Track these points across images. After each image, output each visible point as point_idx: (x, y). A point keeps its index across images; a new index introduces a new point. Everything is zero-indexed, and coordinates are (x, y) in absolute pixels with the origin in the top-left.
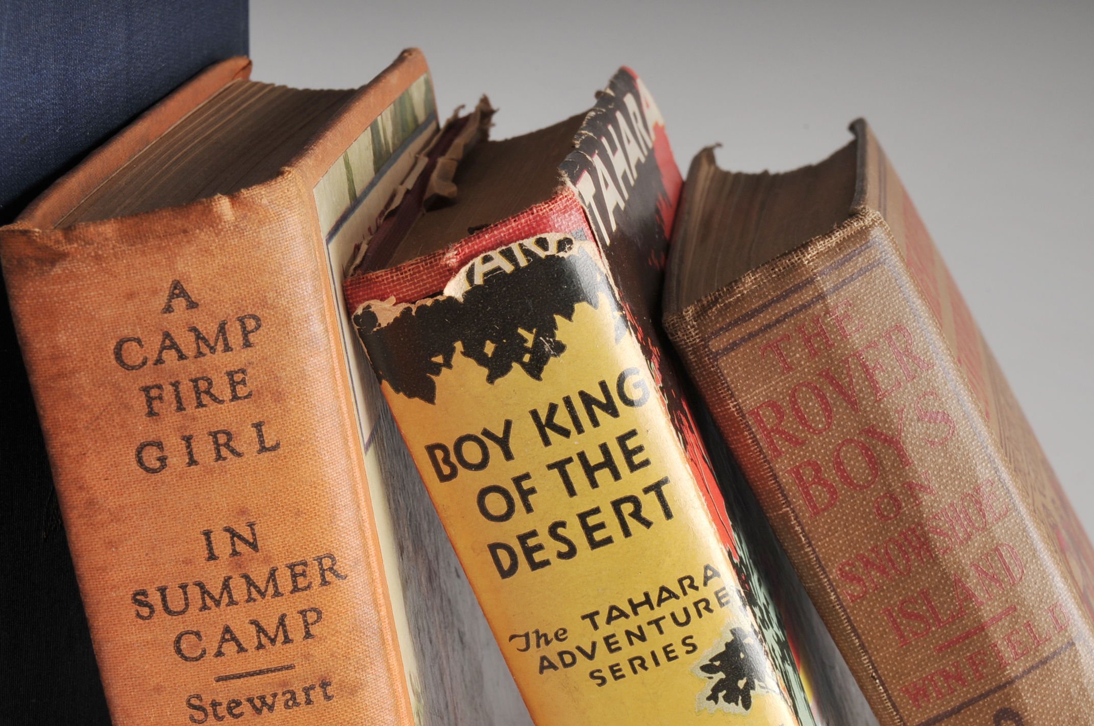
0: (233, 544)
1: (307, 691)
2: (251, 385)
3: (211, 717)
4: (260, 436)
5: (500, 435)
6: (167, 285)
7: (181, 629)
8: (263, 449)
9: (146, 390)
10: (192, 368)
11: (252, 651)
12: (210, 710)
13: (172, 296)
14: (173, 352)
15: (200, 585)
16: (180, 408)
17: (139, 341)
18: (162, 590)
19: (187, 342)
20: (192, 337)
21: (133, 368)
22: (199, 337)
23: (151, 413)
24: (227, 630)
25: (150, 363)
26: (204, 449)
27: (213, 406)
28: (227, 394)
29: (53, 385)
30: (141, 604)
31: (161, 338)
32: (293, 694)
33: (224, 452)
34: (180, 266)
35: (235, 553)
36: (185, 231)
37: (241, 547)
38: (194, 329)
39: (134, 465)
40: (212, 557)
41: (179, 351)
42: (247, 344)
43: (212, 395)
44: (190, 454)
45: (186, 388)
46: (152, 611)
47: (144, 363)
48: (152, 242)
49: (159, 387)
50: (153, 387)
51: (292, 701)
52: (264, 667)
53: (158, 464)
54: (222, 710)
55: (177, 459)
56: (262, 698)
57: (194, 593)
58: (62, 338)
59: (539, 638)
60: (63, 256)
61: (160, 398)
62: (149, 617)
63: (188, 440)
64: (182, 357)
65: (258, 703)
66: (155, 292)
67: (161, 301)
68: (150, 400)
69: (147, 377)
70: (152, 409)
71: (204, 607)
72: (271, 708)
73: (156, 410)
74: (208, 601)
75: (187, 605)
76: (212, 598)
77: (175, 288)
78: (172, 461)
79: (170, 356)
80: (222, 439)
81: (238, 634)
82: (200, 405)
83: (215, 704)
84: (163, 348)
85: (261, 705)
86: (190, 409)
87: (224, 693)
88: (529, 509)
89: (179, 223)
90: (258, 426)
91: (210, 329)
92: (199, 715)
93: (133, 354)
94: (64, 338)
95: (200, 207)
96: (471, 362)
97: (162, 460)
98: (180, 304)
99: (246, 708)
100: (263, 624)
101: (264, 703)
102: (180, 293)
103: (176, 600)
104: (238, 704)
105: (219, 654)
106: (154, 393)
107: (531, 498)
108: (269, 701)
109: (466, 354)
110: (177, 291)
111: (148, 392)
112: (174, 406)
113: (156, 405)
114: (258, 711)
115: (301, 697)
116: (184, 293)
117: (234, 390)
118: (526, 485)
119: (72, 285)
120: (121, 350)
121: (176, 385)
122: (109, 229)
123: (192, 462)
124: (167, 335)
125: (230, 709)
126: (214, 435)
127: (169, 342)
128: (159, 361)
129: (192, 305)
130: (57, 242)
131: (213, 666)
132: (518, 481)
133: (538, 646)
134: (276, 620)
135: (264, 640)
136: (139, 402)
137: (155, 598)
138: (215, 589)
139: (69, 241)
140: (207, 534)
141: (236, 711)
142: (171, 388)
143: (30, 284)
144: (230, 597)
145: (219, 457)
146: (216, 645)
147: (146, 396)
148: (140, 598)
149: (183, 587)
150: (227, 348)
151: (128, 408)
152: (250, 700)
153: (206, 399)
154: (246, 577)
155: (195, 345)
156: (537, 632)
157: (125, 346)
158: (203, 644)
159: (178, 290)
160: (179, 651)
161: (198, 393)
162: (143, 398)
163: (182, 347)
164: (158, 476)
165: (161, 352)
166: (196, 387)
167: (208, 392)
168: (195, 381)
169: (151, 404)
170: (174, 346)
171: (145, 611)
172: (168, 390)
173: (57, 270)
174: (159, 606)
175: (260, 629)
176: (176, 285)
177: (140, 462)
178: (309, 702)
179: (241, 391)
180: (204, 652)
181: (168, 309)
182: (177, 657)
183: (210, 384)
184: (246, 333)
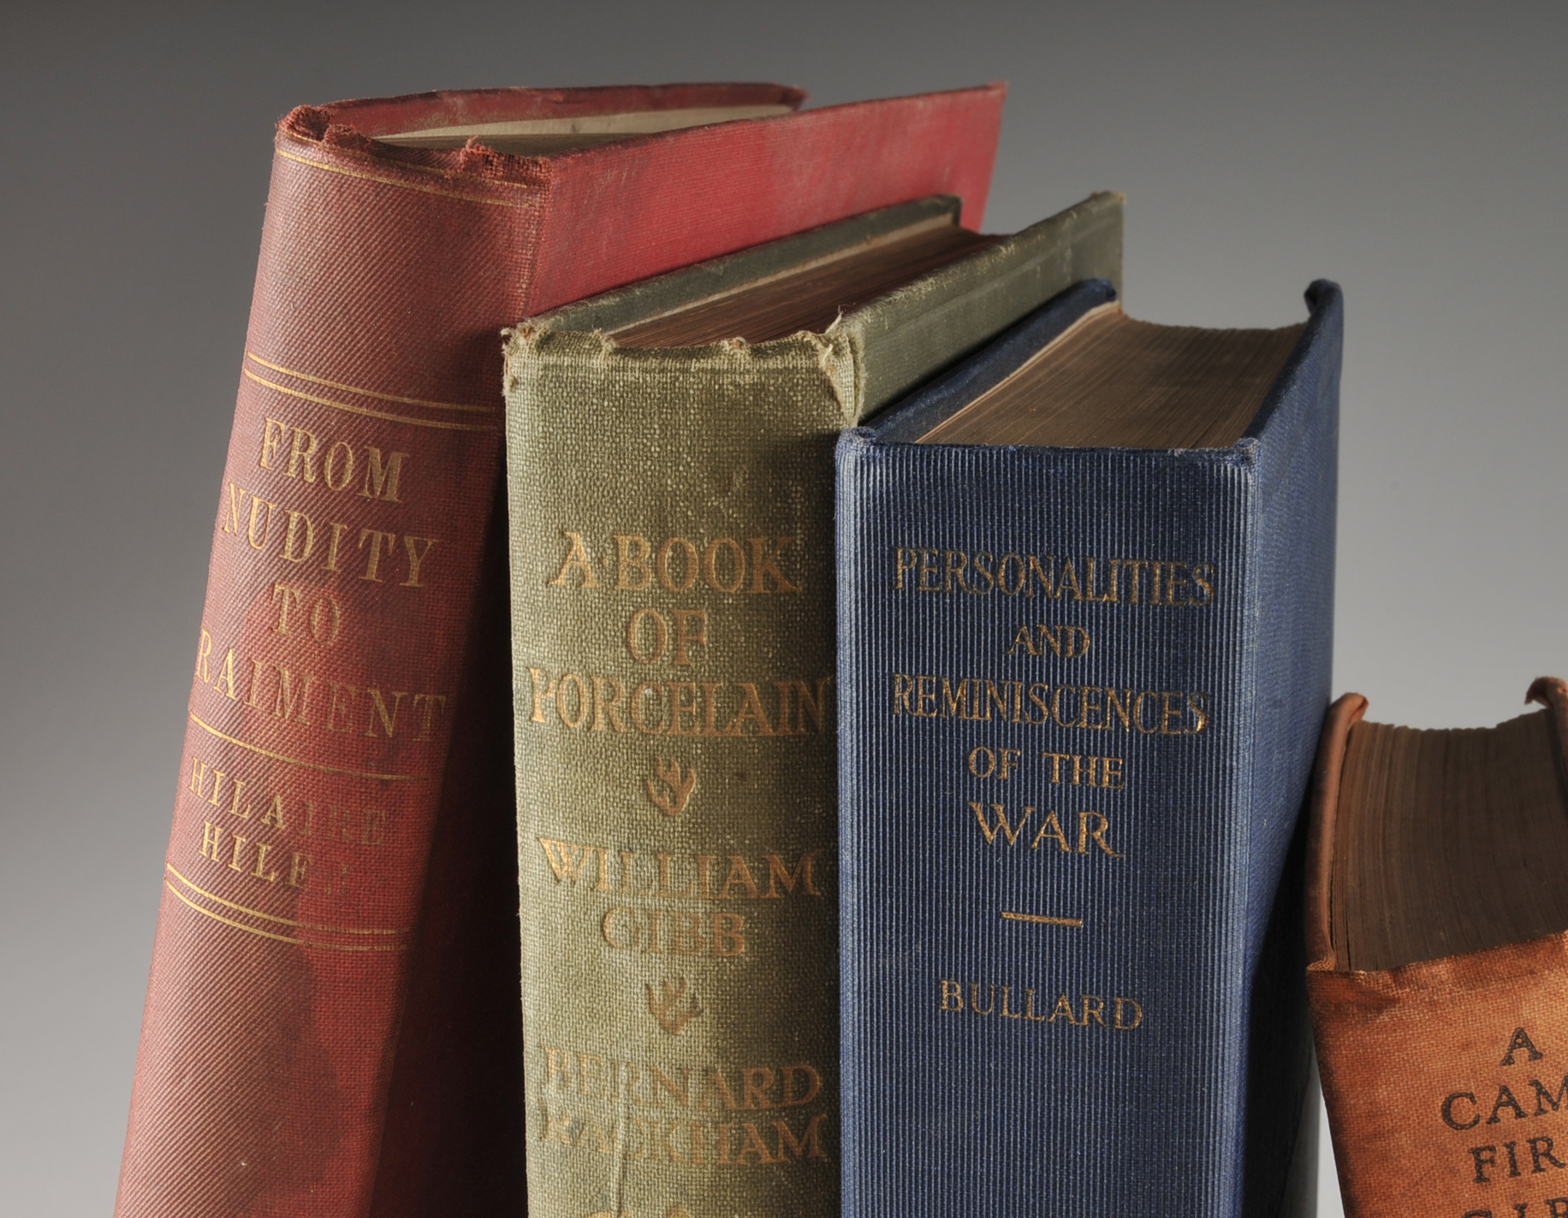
6: (1508, 1035)
9: (1476, 1152)
10: (1531, 1127)
13: (1513, 1046)
14: (1510, 1110)
16: (1515, 1172)
17: (1471, 1097)
19: (1525, 1096)
20: (1532, 1091)
21: (1463, 1127)
22: (1541, 1091)
23: (1480, 1178)
25: (1482, 1121)
27: (1552, 1171)
29: (1366, 1146)
31: (1497, 1093)
34: (1526, 1012)
36: (1532, 972)
38: (1536, 1083)
41: (1516, 1107)
43: (1551, 1158)
45: (1522, 1149)
47: (1476, 1122)
48: (1494, 985)
49: (1492, 1149)
50: (1484, 1149)
58: (1382, 1093)
60: (1392, 1002)
61: (1492, 1161)
63: (1521, 1209)
64: (1520, 1114)
66: (1495, 1042)
67: (1501, 1051)
68: (1479, 1164)
69: (1478, 1138)
70: (1481, 1174)
73: (1486, 1175)
77: (1518, 1037)
79: (1506, 1113)
82: (1538, 1169)
84: (1499, 1105)
86: (1526, 1175)
89: (1524, 963)
91: (1553, 1083)
93: (1464, 1111)
94: (1385, 1093)
95: (1548, 944)
98: (1522, 1054)
102: (1523, 1042)
106: (1485, 1155)
110: (1520, 1041)
111: (1478, 1155)
112: (1507, 1170)
113: (1487, 1169)
116: (1527, 1043)
119: (1400, 1034)
120: (1450, 1106)
121: (1511, 1146)
122: (1442, 970)
124: (1504, 1090)
127: (1506, 1097)
128: (1494, 1119)
129: (1536, 1055)
130: (1387, 986)
136: (1467, 1166)
139: (1401, 986)
142: (1505, 1150)
143: (1350, 1033)
147: (1476, 1158)
151: (1453, 1172)
153: (1544, 1162)
155: (1535, 1101)
157: (1456, 1102)
159: (1521, 1038)
161: (1536, 1155)
162: (1472, 1162)
163: (1521, 1104)
165: (1496, 1109)
166: (1534, 1148)
167: (1547, 1155)
168: (1533, 1142)
169: (1481, 1168)
170: (1512, 1102)
172: (1502, 1153)
173: (1385, 1018)
176: (1519, 1033)
181: (1508, 1060)
183: (1550, 1145)
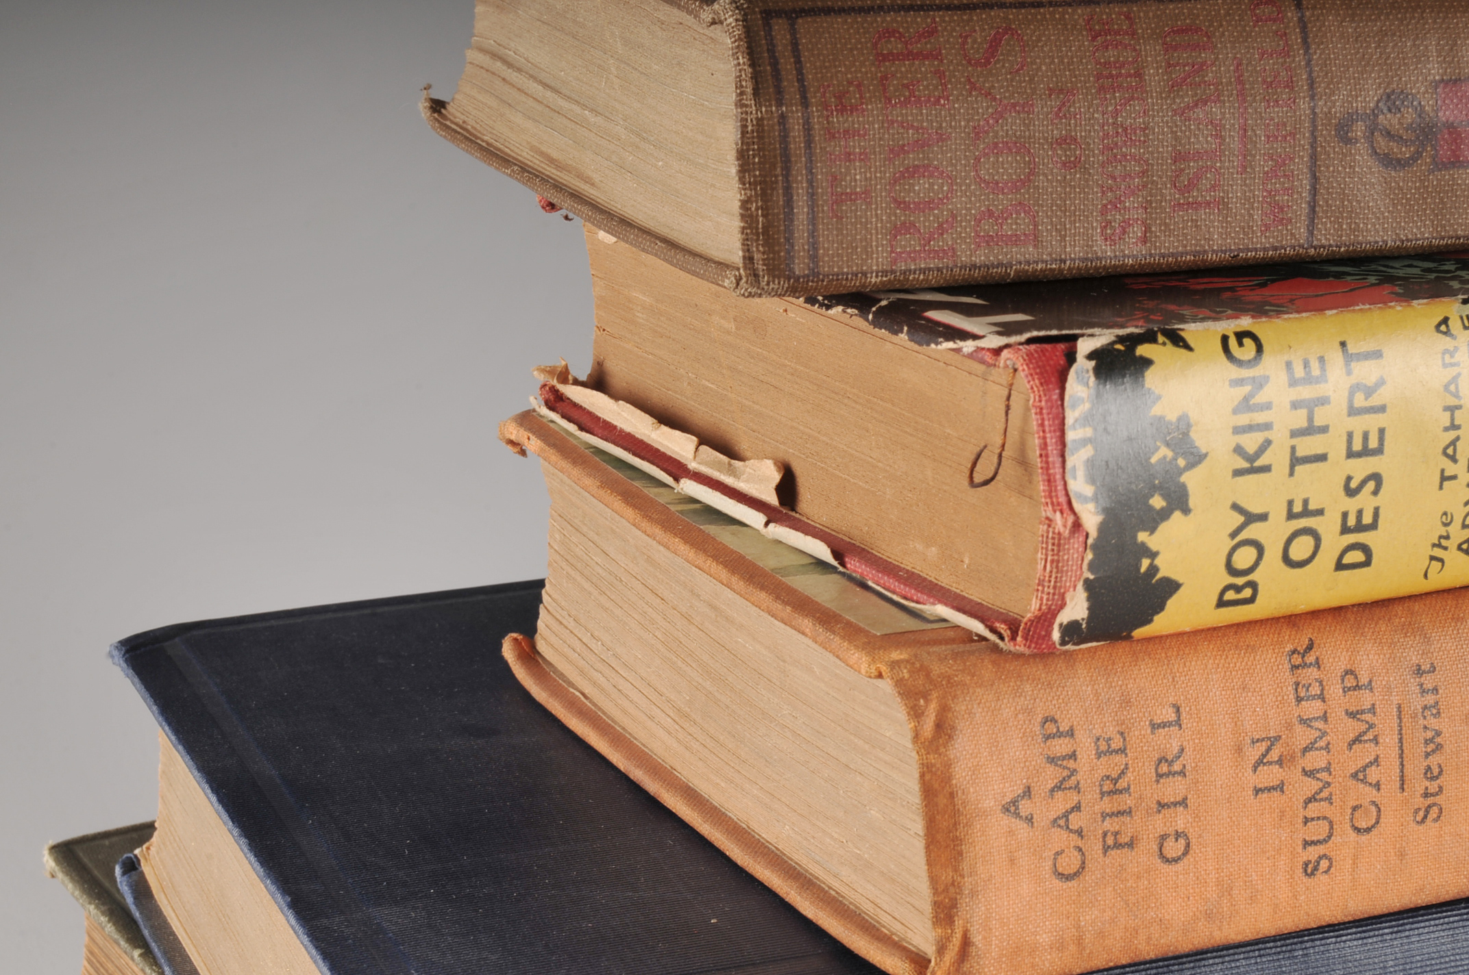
0: (1270, 763)
1: (1424, 692)
2: (1111, 731)
3: (1437, 799)
4: (1164, 725)
5: (1241, 519)
6: (1005, 820)
7: (1348, 826)
8: (1178, 723)
9: (1106, 849)
10: (1090, 796)
11: (1379, 750)
12: (1430, 800)
13: (1017, 815)
14: (1072, 817)
15: (1308, 801)
16: (1128, 812)
17: (1058, 854)
18: (1307, 844)
19: (1062, 802)
20: (1059, 795)
21: (1083, 862)
22: (1059, 787)
23: (1131, 845)
24: (1355, 776)
25: (1080, 843)
26: (1173, 789)
27: (1130, 775)
28: (1119, 759)
29: (1088, 952)
30: (1316, 869)
31: (1056, 830)
32: (1425, 708)
33: (1177, 767)
34: (988, 804)
35: (1280, 762)
37: (1274, 755)
38: (1052, 792)
39: (1179, 867)
40: (1280, 787)
41: (1071, 811)
42: (1071, 733)
43: (1120, 777)
44: (1175, 804)
45: (1109, 804)
46: (1325, 856)
47: (1080, 849)
49: (1105, 834)
50: (1104, 841)
51: (1435, 710)
52: (1396, 737)
53: (1182, 841)
54: (1433, 787)
55: (1181, 820)
56: (1427, 742)
57: (1314, 810)
58: (1044, 939)
59: (1439, 546)
61: (1116, 834)
62: (1330, 860)
63: (1162, 805)
64: (1077, 808)
65: (1431, 747)
66: (1011, 832)
67: (1021, 826)
68: (1118, 846)
69: (1094, 848)
70: (1126, 844)
71: (1329, 799)
72: (1438, 733)
73: (1127, 840)
74: (1324, 795)
75: (1325, 818)
76: (1321, 790)
77: (1008, 810)
78: (1180, 826)
79: (1076, 821)
80: (1164, 768)
81: (1360, 764)
82: (1127, 790)
83: (1426, 795)
84: (1067, 828)
85: (1434, 745)
86: (1131, 801)
87: (1418, 784)
88: (1320, 512)
90: (1155, 726)
91: (1051, 775)
92: (1434, 812)
93: (1070, 863)
94: (1044, 936)
96: (1164, 527)
97: (1178, 835)
98: (1025, 807)
99: (1434, 761)
100: (1352, 736)
101: (1431, 740)
102: (1014, 805)
103: (1318, 830)
104: (1429, 768)
105: (1377, 786)
106: (1110, 840)
107: (1312, 506)
108: (1429, 734)
109: (1152, 530)
110: (1012, 809)
111: (1109, 847)
112: (1126, 819)
113: (1124, 839)
114: (1439, 747)
115: (1430, 699)
116: (1015, 801)
117: (1116, 752)
118: (1297, 508)
119: (994, 925)
120: (1063, 875)
121: (1104, 816)
123: (1183, 802)
124: (1054, 822)
125: (1433, 778)
126: (1160, 776)
127: (1062, 821)
128: (1080, 833)
129: (1028, 792)
131: (1389, 795)
132: (1291, 516)
133: (1446, 548)
134: (1350, 722)
135: (1370, 736)
136: (1118, 858)
137: (1313, 853)
138: (1312, 786)
140: (1257, 791)
141: (1436, 771)
142: (1107, 822)
143: (986, 970)
144: (1323, 770)
145: (1182, 773)
146: (1368, 789)
147: (1112, 849)
148: (1310, 870)
149: (1306, 821)
150: (1073, 756)
151: (1122, 870)
152: (1427, 755)
153: (1122, 784)
154: (1306, 750)
155: (1067, 792)
156: (1434, 545)
157: (1060, 869)
158: (1366, 803)
160: (1368, 830)
161: (1115, 792)
162: (1114, 853)
163: (1068, 806)
164: (1193, 841)
165: (1071, 831)
166: (1111, 793)
167: (1115, 781)
168: (1103, 794)
169: (1120, 845)
170: (1066, 815)
171: (1324, 864)
172: (1108, 825)
173: (978, 939)
174: (1321, 849)
175: (1357, 740)
176: (1006, 809)
177: (1176, 860)
178: (1435, 690)
179: (1117, 743)
180: (1373, 803)
181: (1030, 820)
182: (1374, 831)
183: (1107, 777)
184: (1060, 734)
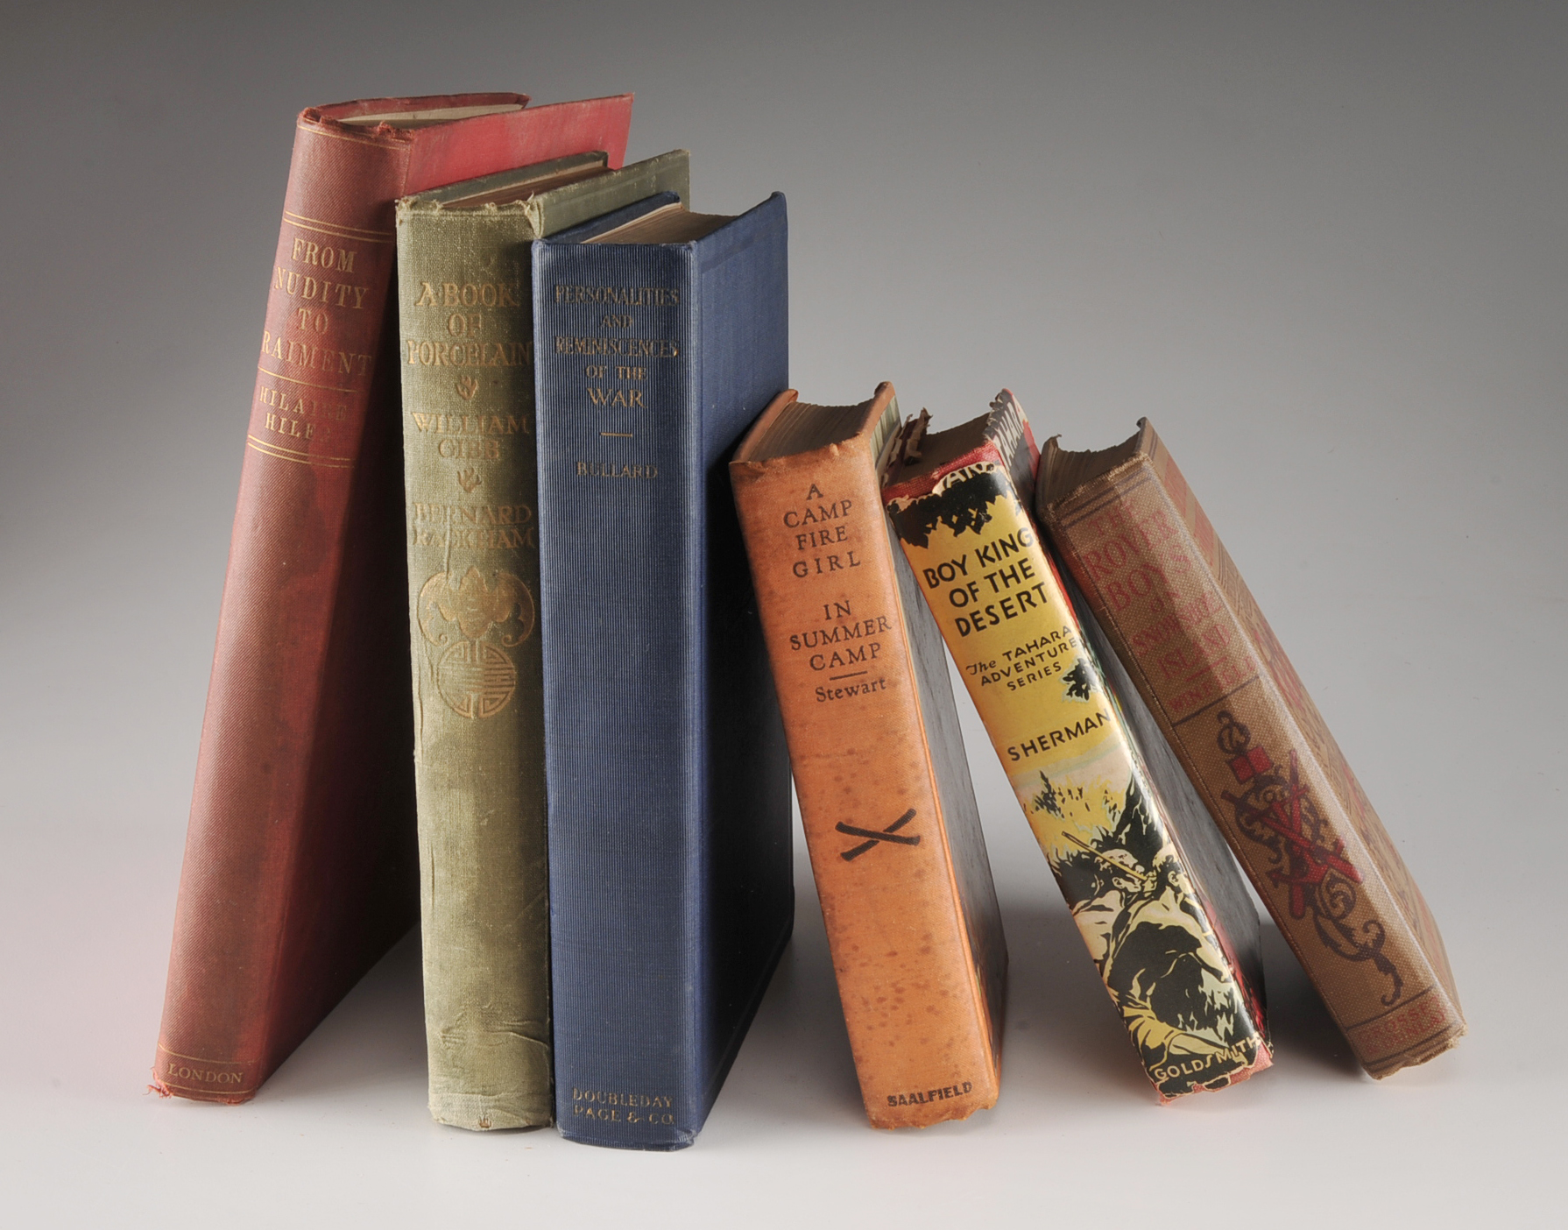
0: (838, 611)
1: (873, 684)
2: (847, 534)
3: (827, 698)
4: (851, 558)
6: (809, 487)
7: (813, 654)
8: (852, 565)
9: (798, 537)
10: (820, 526)
11: (847, 665)
12: (827, 694)
13: (811, 492)
14: (811, 519)
15: (823, 632)
16: (814, 545)
17: (795, 514)
18: (805, 635)
19: (817, 513)
20: (820, 511)
21: (793, 526)
22: (823, 511)
23: (801, 548)
24: (835, 654)
25: (800, 524)
26: (825, 565)
27: (829, 544)
28: (836, 538)
29: (754, 536)
30: (794, 642)
31: (805, 512)
32: (866, 686)
33: (834, 566)
34: (815, 477)
35: (839, 616)
36: (817, 461)
37: (842, 613)
38: (821, 507)
39: (792, 574)
40: (828, 617)
41: (814, 518)
42: (845, 514)
43: (829, 539)
44: (819, 567)
45: (817, 535)
46: (799, 646)
47: (798, 524)
48: (802, 466)
49: (804, 535)
50: (802, 535)
51: (866, 689)
52: (853, 672)
53: (803, 573)
54: (833, 695)
55: (812, 571)
56: (852, 688)
57: (820, 636)
60: (762, 474)
61: (805, 541)
62: (798, 649)
63: (818, 560)
64: (815, 521)
65: (850, 691)
66: (803, 490)
67: (806, 494)
68: (800, 542)
69: (799, 531)
70: (801, 546)
71: (825, 643)
72: (856, 692)
73: (803, 546)
74: (826, 640)
75: (816, 642)
76: (828, 638)
78: (810, 571)
79: (810, 520)
80: (834, 560)
81: (841, 656)
82: (823, 544)
83: (829, 692)
84: (806, 517)
86: (819, 546)
87: (833, 686)
89: (814, 457)
90: (850, 554)
91: (828, 507)
92: (822, 697)
93: (793, 519)
95: (823, 450)
97: (805, 571)
98: (815, 495)
99: (844, 693)
100: (852, 651)
101: (853, 691)
103: (811, 640)
104: (840, 691)
105: (832, 666)
106: (802, 538)
108: (855, 688)
111: (800, 538)
112: (811, 545)
113: (803, 544)
114: (850, 695)
115: (870, 687)
116: (816, 490)
117: (839, 536)
119: (765, 487)
120: (787, 518)
121: (812, 534)
122: (782, 461)
123: (819, 571)
124: (808, 510)
125: (836, 694)
126: (830, 558)
127: (809, 514)
128: (805, 523)
129: (820, 496)
130: (759, 467)
131: (828, 673)
134: (858, 649)
135: (853, 659)
136: (795, 543)
137: (801, 639)
138: (830, 633)
139: (765, 467)
140: (826, 607)
141: (839, 695)
142: (810, 536)
143: (745, 488)
144: (837, 637)
145: (832, 569)
146: (830, 662)
147: (799, 540)
148: (794, 639)
149: (815, 633)
150: (836, 516)
151: (790, 546)
152: (846, 689)
153: (826, 541)
154: (844, 627)
155: (821, 515)
157: (789, 516)
158: (824, 661)
159: (814, 488)
160: (812, 665)
161: (822, 538)
162: (797, 541)
163: (816, 516)
164: (803, 579)
166: (822, 535)
167: (827, 537)
168: (821, 532)
169: (801, 544)
170: (812, 515)
171: (796, 646)
172: (808, 537)
173: (759, 480)
174: (803, 643)
175: (851, 653)
176: (813, 486)
177: (795, 572)
178: (874, 689)
179: (842, 537)
180: (824, 665)
181: (809, 498)
182: (811, 668)
183: (828, 533)
184: (844, 509)
